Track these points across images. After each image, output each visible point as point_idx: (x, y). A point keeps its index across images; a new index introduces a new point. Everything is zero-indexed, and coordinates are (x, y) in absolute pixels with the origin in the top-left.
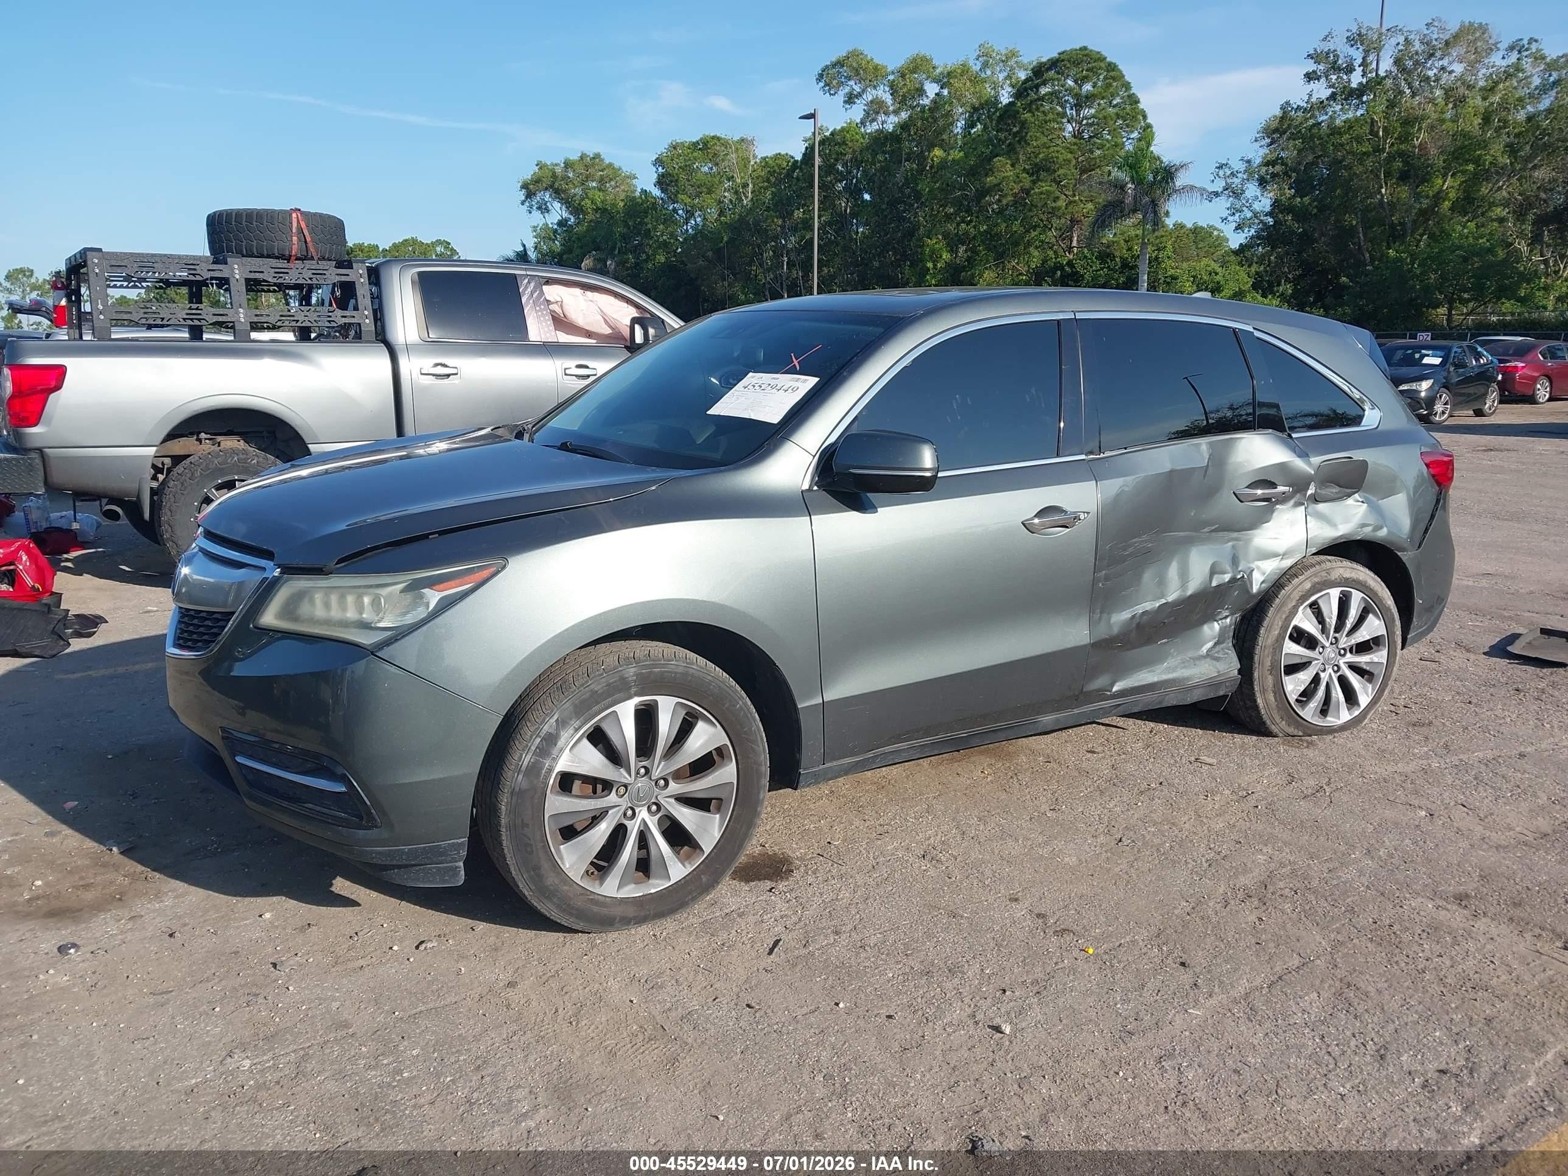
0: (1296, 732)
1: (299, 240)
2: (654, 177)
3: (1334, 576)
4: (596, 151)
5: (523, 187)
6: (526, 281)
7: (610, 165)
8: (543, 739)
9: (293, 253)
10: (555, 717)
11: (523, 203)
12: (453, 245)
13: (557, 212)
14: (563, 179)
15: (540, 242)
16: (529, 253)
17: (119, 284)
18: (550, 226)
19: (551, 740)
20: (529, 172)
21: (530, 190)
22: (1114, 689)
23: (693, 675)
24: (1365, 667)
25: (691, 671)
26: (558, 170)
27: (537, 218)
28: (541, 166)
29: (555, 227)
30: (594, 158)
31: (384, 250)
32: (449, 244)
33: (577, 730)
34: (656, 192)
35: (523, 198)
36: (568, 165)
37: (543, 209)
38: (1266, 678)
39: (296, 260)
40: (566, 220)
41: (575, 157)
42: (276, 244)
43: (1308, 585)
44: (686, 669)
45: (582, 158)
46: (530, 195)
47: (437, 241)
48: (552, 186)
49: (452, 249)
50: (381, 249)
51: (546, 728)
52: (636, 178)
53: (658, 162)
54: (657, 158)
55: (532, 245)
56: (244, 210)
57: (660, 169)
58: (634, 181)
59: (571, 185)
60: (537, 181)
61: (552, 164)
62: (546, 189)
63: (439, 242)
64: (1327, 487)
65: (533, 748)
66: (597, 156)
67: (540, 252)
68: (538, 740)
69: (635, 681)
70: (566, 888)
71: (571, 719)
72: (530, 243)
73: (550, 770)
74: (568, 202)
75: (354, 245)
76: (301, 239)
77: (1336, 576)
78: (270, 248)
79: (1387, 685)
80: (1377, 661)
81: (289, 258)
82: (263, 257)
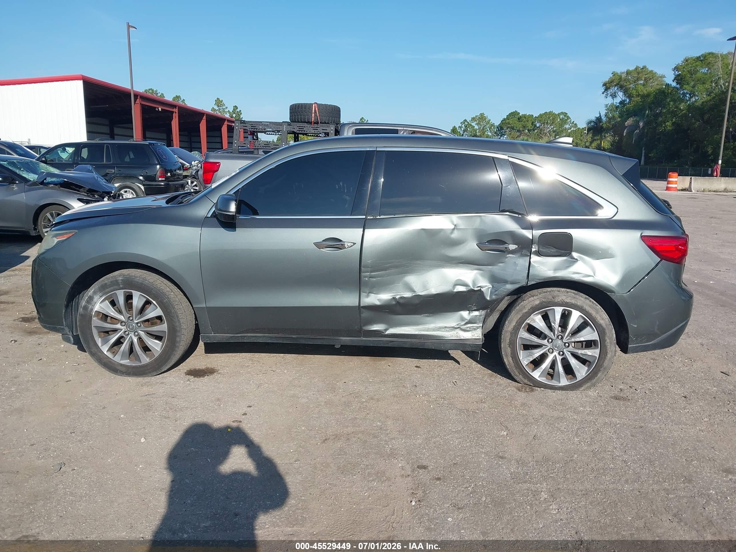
0: (529, 383)
1: (315, 115)
2: (673, 77)
3: (558, 300)
4: (644, 65)
5: (603, 85)
6: (402, 132)
7: (652, 71)
8: (88, 297)
9: (313, 121)
10: (93, 290)
11: (603, 93)
12: (569, 115)
13: (620, 96)
14: (625, 80)
15: (608, 112)
16: (603, 118)
17: (271, 133)
18: (615, 104)
19: (91, 298)
20: (607, 78)
21: (607, 86)
22: (387, 333)
23: (145, 285)
24: (581, 356)
25: (144, 283)
26: (624, 76)
27: (609, 101)
28: (614, 74)
29: (618, 104)
30: (643, 68)
31: (536, 117)
32: (567, 114)
33: (101, 297)
34: (674, 84)
35: (603, 90)
36: (628, 73)
37: (614, 96)
38: (507, 348)
39: (314, 124)
40: (624, 101)
41: (632, 68)
42: (306, 117)
43: (537, 302)
44: (142, 282)
45: (636, 69)
46: (606, 89)
47: (561, 113)
48: (618, 84)
49: (568, 116)
50: (534, 117)
51: (90, 294)
52: (664, 77)
53: (676, 69)
54: (675, 67)
55: (604, 113)
56: (304, 104)
57: (676, 72)
58: (663, 79)
59: (628, 83)
60: (611, 82)
61: (621, 73)
62: (616, 85)
63: (562, 113)
64: (547, 248)
65: (85, 300)
66: (644, 67)
67: (608, 117)
68: (87, 297)
69: (121, 283)
70: (100, 354)
71: (98, 292)
72: (603, 113)
73: (92, 310)
74: (626, 92)
75: (522, 115)
76: (316, 115)
77: (559, 300)
78: (305, 119)
79: (600, 371)
80: (590, 354)
81: (311, 123)
82: (302, 122)
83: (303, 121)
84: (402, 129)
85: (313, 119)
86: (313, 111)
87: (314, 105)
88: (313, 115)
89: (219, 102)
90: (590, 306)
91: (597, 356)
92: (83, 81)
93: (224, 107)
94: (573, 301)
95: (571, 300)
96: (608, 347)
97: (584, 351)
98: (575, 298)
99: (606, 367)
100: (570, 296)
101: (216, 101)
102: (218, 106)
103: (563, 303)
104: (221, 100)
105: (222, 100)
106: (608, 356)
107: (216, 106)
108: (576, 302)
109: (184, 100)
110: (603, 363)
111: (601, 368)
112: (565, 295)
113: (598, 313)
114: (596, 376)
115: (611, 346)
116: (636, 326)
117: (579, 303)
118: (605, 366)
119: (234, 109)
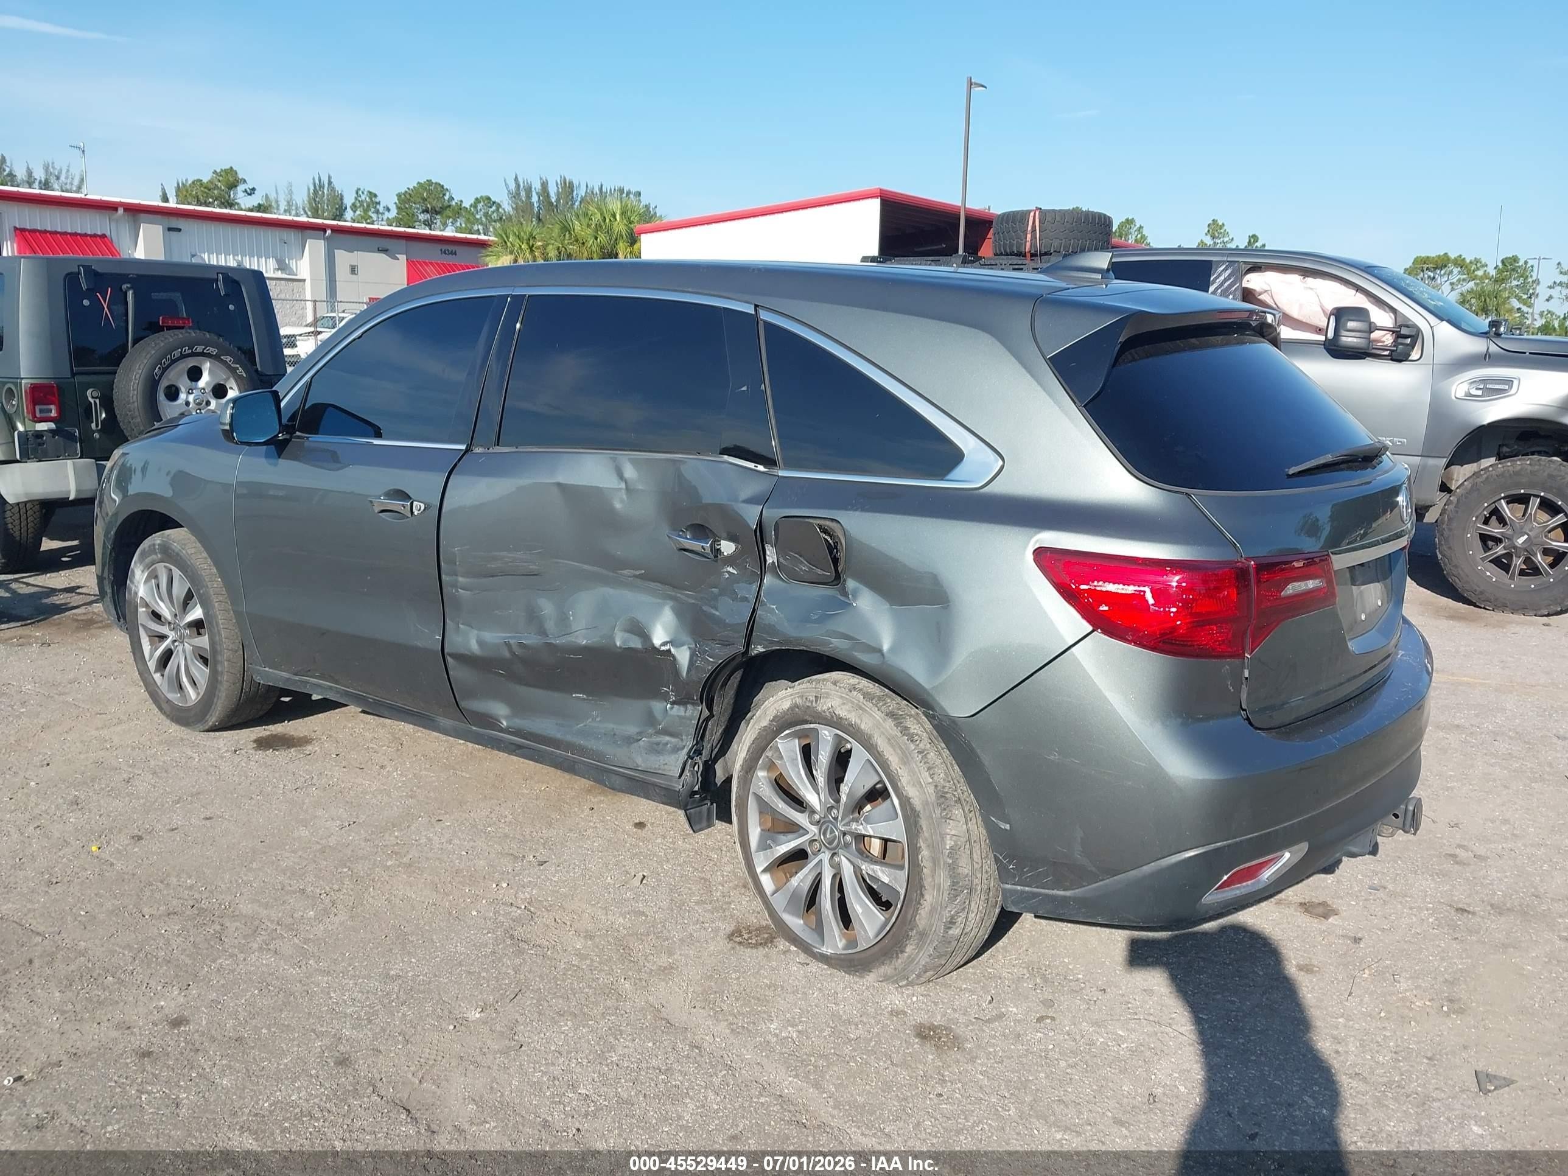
1: (1032, 236)
3: (823, 705)
6: (1223, 267)
9: (1028, 250)
22: (507, 723)
23: (181, 557)
25: (181, 554)
39: (1031, 256)
42: (1016, 242)
43: (786, 705)
44: (179, 552)
69: (158, 549)
71: (138, 563)
73: (136, 594)
76: (1034, 237)
77: (825, 708)
78: (1011, 246)
79: (908, 937)
80: (887, 882)
81: (1025, 256)
82: (1007, 255)
83: (1008, 251)
84: (1225, 259)
85: (1028, 244)
86: (1030, 228)
87: (1032, 214)
88: (1029, 236)
89: (1215, 228)
90: (889, 740)
91: (900, 890)
92: (882, 200)
93: (1226, 239)
94: (853, 717)
95: (849, 711)
96: (925, 870)
97: (872, 866)
98: (861, 708)
99: (924, 929)
100: (852, 703)
101: (1209, 225)
102: (1213, 237)
103: (832, 717)
104: (1220, 224)
105: (1223, 224)
106: (927, 897)
107: (1209, 237)
108: (858, 721)
109: (1141, 227)
110: (914, 916)
111: (912, 930)
112: (842, 697)
113: (905, 764)
114: (902, 952)
115: (934, 871)
116: (1008, 827)
117: (865, 725)
118: (921, 927)
119: (1250, 241)
